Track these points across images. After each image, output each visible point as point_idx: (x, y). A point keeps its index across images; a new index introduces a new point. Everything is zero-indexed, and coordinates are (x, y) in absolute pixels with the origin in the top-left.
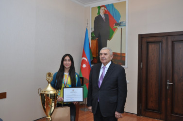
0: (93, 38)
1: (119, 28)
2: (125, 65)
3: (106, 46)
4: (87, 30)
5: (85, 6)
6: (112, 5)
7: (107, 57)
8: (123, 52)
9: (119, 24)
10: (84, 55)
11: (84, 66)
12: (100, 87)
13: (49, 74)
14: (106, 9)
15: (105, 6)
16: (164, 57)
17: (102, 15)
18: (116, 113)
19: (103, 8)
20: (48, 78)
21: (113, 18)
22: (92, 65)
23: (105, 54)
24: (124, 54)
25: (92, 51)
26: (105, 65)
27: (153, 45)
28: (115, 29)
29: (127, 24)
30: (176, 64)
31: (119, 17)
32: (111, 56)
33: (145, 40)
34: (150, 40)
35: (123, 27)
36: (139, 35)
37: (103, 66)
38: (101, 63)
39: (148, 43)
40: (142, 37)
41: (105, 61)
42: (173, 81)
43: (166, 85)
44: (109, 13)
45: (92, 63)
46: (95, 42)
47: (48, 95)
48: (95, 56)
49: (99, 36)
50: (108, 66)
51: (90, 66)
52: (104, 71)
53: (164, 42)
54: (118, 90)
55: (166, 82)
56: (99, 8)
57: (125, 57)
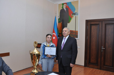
0: (59, 22)
1: (74, 16)
2: (77, 37)
3: (66, 27)
4: (55, 17)
5: (55, 3)
6: (70, 2)
7: (66, 33)
8: (76, 30)
9: (74, 14)
10: (54, 32)
11: (54, 38)
12: (62, 49)
13: (35, 43)
14: (67, 5)
15: (66, 3)
16: (100, 33)
17: (64, 9)
18: (71, 64)
19: (65, 4)
20: (35, 44)
21: (71, 10)
22: (58, 38)
23: (65, 31)
24: (77, 31)
25: (59, 29)
26: (65, 37)
27: (94, 26)
28: (72, 17)
29: (79, 14)
30: (107, 37)
31: (75, 10)
32: (69, 32)
33: (89, 23)
34: (92, 23)
35: (77, 16)
36: (86, 20)
37: (64, 38)
38: (63, 36)
39: (91, 25)
40: (87, 21)
41: (65, 35)
42: (105, 47)
43: (101, 49)
44: (68, 7)
45: (59, 36)
46: (60, 24)
47: (35, 54)
48: (60, 32)
49: (63, 21)
50: (67, 38)
51: (57, 38)
52: (65, 40)
53: (100, 24)
54: (72, 51)
55: (101, 47)
56: (63, 4)
57: (78, 33)
